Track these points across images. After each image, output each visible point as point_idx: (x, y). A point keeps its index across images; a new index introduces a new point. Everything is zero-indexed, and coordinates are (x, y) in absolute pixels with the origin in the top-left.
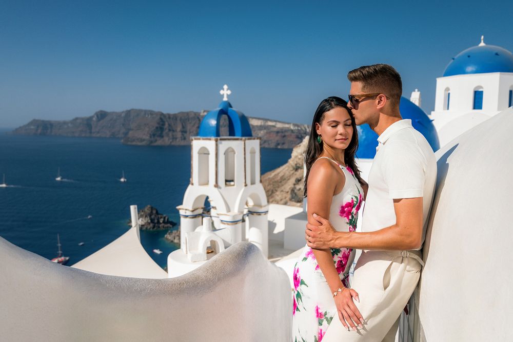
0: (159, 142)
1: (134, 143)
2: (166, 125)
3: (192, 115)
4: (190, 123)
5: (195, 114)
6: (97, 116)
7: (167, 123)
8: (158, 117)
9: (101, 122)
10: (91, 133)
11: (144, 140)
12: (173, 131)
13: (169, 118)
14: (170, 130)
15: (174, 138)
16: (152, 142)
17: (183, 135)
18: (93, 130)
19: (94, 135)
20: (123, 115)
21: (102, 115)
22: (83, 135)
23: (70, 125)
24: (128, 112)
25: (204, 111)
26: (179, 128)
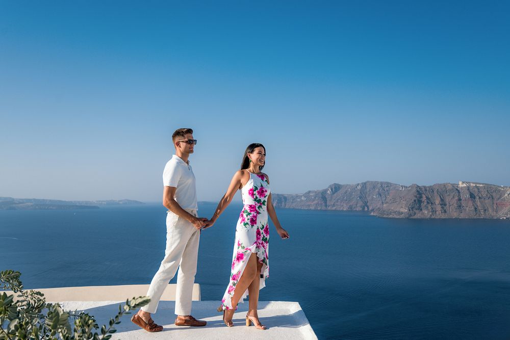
0: (418, 215)
1: (391, 216)
2: (424, 198)
3: (450, 187)
4: (449, 195)
5: (453, 185)
6: (332, 189)
7: (424, 196)
8: (414, 190)
9: (335, 195)
10: (326, 206)
11: (402, 213)
12: (432, 203)
13: (426, 190)
14: (428, 203)
15: (434, 211)
16: (411, 215)
17: (443, 208)
18: (328, 203)
19: (329, 208)
20: (359, 187)
21: (336, 188)
22: (319, 209)
23: (303, 198)
24: (364, 185)
25: (463, 183)
26: (437, 201)
